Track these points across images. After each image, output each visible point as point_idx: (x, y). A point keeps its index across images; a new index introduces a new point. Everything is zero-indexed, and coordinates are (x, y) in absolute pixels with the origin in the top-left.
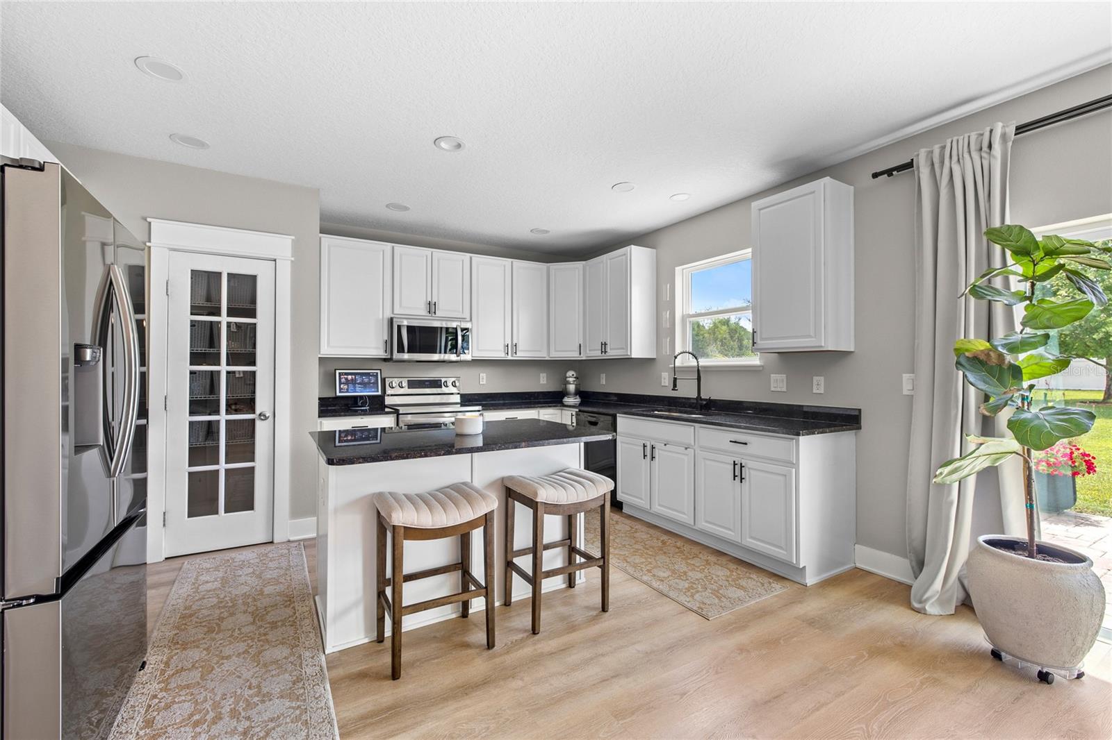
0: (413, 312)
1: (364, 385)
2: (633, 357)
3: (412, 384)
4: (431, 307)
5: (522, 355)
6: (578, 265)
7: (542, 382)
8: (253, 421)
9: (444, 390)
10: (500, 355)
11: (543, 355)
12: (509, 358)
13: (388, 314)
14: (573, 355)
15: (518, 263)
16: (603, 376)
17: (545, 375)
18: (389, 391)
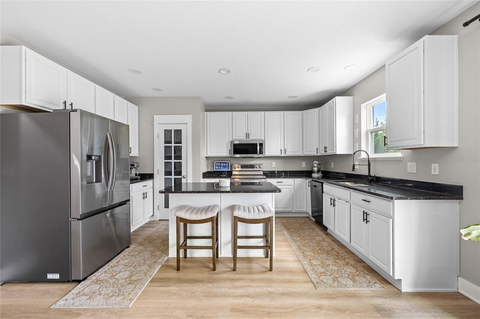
0: (240, 138)
1: (224, 167)
2: (337, 153)
3: (243, 166)
4: (248, 135)
5: (288, 154)
6: (316, 110)
7: (303, 166)
8: (181, 178)
9: (255, 169)
10: (278, 154)
11: (300, 154)
12: (283, 155)
13: (231, 140)
14: (314, 153)
15: (286, 113)
16: (332, 163)
17: (305, 163)
18: (233, 169)
